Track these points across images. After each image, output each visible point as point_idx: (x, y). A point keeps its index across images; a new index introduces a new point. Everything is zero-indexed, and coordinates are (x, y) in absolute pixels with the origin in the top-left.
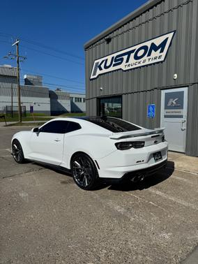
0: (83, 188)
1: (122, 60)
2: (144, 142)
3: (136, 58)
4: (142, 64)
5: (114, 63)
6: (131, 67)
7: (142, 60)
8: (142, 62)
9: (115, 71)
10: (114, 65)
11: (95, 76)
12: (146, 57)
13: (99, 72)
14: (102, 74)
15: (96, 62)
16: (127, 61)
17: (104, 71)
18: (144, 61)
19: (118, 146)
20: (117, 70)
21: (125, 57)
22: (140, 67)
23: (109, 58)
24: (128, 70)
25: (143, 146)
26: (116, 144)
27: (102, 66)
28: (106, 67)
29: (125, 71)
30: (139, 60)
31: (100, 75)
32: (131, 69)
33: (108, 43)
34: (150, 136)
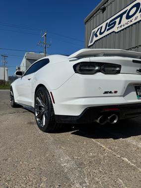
1: (115, 23)
2: (120, 66)
3: (128, 17)
4: (134, 22)
5: (108, 28)
6: (123, 28)
7: (134, 18)
8: (133, 20)
9: (108, 35)
10: (108, 30)
11: (92, 43)
12: (138, 14)
13: (95, 39)
14: (97, 40)
15: (93, 31)
16: (120, 23)
17: (100, 37)
18: (136, 19)
19: (78, 68)
20: (111, 33)
21: (118, 20)
22: (132, 25)
23: (104, 25)
24: (120, 31)
25: (118, 72)
27: (98, 33)
28: (101, 33)
29: (118, 32)
30: (131, 19)
31: (96, 41)
32: (123, 30)
33: (103, 12)
34: (132, 59)
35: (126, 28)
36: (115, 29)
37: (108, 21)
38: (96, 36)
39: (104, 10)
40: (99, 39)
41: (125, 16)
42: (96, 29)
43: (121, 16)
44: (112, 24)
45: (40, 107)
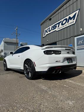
0: (28, 78)
1: (56, 26)
2: (61, 51)
3: (62, 24)
4: (65, 27)
5: (53, 28)
6: (60, 29)
7: (65, 25)
8: (65, 26)
9: (53, 32)
10: (53, 29)
12: (67, 23)
13: (46, 34)
14: (48, 34)
15: (45, 29)
16: (58, 27)
17: (49, 33)
18: (66, 25)
20: (54, 31)
21: (57, 25)
22: (64, 28)
23: (51, 27)
24: (59, 31)
25: (60, 54)
26: (44, 52)
27: (48, 31)
28: (49, 31)
29: (58, 31)
30: (64, 25)
31: (47, 35)
32: (60, 30)
33: (50, 21)
34: (65, 48)
35: (61, 29)
36: (57, 29)
37: (53, 25)
38: (47, 32)
39: (50, 19)
40: (49, 34)
41: (61, 24)
42: (47, 29)
43: (59, 23)
44: (55, 27)
45: (27, 69)
